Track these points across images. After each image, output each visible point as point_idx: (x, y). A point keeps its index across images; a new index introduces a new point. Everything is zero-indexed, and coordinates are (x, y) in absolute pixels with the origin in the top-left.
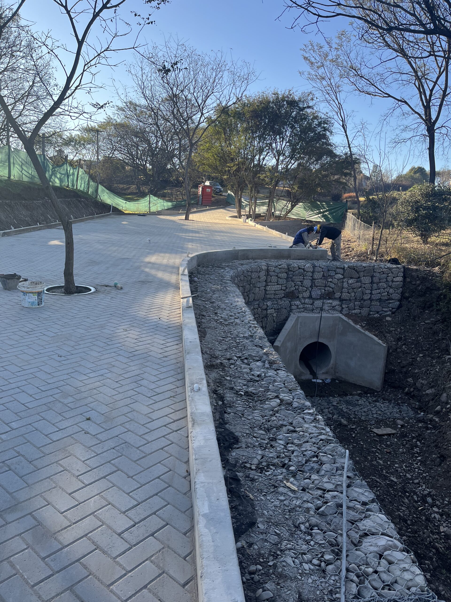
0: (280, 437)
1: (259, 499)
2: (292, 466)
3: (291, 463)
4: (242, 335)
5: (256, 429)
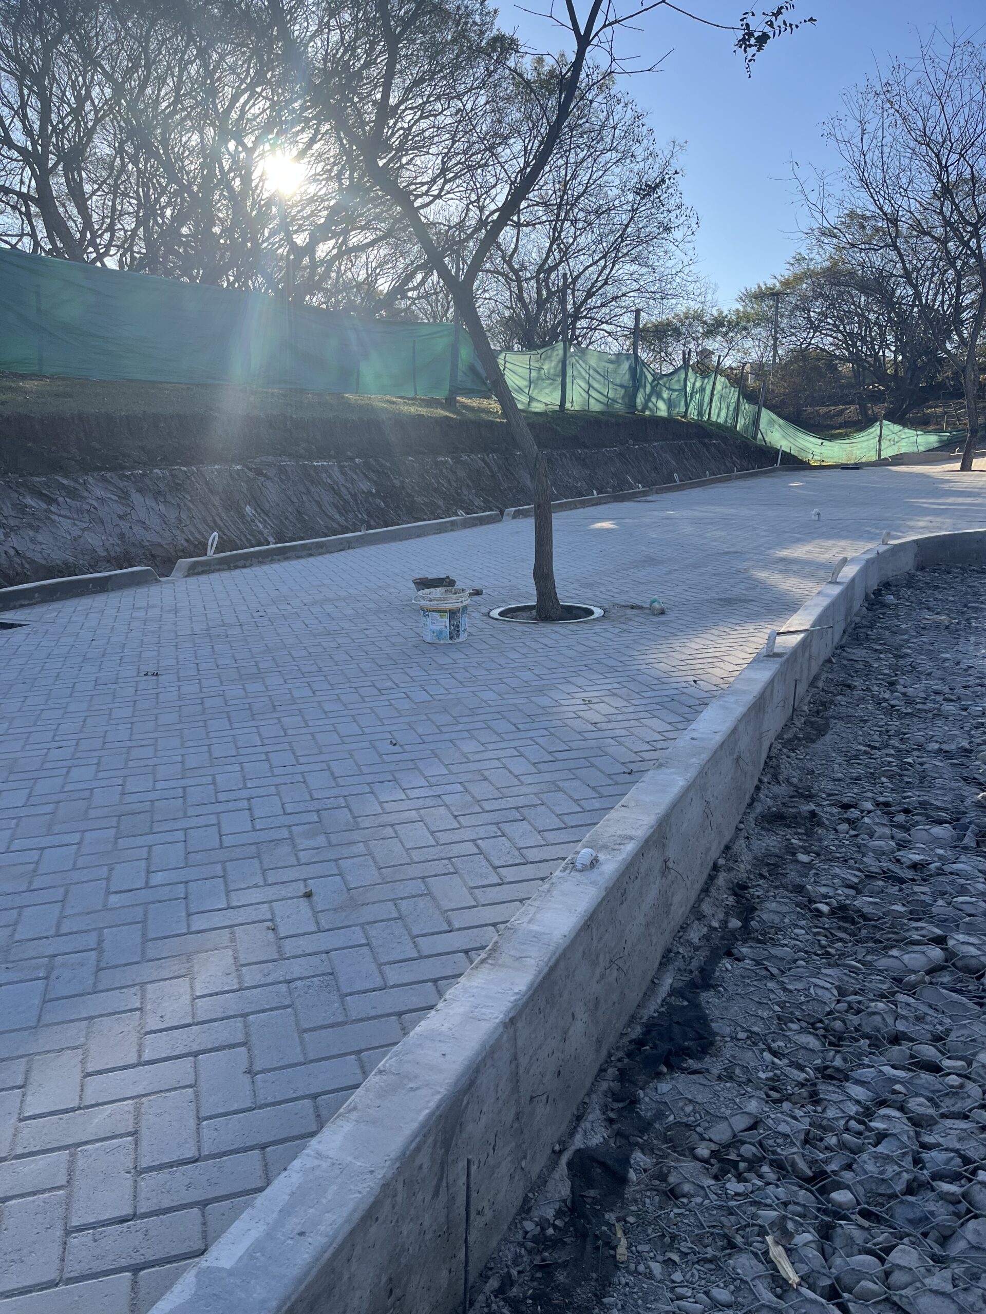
0: (867, 1073)
1: (641, 1268)
2: (848, 1187)
3: (848, 1176)
4: (936, 746)
5: (794, 1026)
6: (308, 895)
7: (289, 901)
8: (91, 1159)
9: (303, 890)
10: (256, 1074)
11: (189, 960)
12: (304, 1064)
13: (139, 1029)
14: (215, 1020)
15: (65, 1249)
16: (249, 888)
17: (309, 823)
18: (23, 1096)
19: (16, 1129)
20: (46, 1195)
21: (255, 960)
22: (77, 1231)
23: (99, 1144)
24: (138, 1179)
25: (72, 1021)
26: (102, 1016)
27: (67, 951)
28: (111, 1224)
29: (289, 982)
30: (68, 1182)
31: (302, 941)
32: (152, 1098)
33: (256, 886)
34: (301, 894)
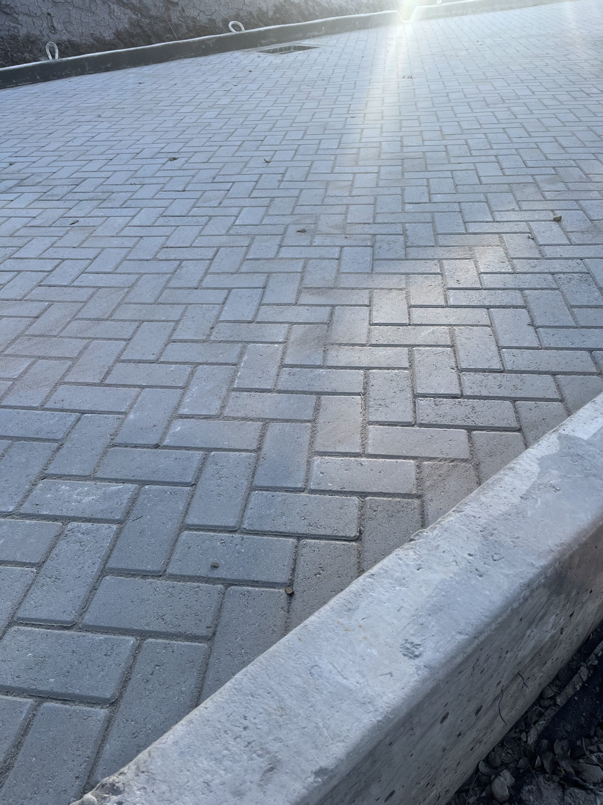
6: (558, 220)
7: (543, 223)
8: (424, 356)
9: (552, 217)
10: (538, 328)
11: (470, 250)
12: (576, 328)
13: (443, 285)
14: (499, 289)
15: (415, 405)
16: (508, 211)
17: (548, 174)
18: (370, 311)
19: (369, 329)
20: (396, 371)
21: (522, 256)
22: (422, 397)
23: (428, 348)
24: (461, 374)
25: (395, 274)
26: (414, 274)
27: (383, 233)
28: (446, 398)
29: (553, 274)
30: (410, 366)
31: (558, 249)
32: (461, 328)
33: (513, 210)
34: (552, 219)
